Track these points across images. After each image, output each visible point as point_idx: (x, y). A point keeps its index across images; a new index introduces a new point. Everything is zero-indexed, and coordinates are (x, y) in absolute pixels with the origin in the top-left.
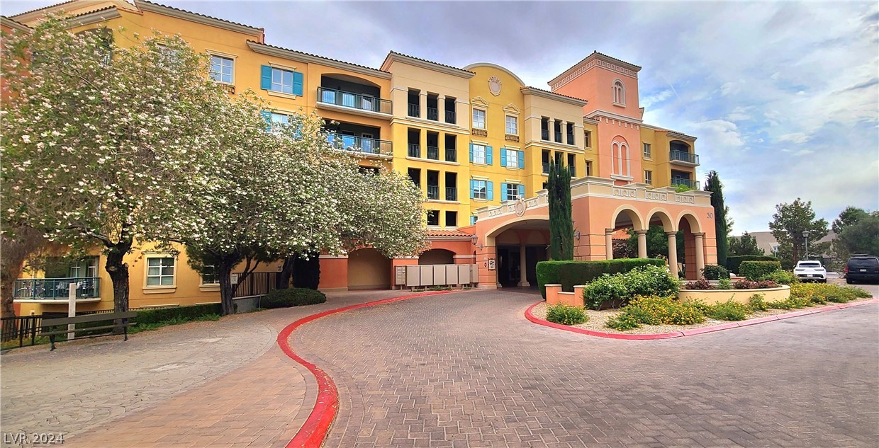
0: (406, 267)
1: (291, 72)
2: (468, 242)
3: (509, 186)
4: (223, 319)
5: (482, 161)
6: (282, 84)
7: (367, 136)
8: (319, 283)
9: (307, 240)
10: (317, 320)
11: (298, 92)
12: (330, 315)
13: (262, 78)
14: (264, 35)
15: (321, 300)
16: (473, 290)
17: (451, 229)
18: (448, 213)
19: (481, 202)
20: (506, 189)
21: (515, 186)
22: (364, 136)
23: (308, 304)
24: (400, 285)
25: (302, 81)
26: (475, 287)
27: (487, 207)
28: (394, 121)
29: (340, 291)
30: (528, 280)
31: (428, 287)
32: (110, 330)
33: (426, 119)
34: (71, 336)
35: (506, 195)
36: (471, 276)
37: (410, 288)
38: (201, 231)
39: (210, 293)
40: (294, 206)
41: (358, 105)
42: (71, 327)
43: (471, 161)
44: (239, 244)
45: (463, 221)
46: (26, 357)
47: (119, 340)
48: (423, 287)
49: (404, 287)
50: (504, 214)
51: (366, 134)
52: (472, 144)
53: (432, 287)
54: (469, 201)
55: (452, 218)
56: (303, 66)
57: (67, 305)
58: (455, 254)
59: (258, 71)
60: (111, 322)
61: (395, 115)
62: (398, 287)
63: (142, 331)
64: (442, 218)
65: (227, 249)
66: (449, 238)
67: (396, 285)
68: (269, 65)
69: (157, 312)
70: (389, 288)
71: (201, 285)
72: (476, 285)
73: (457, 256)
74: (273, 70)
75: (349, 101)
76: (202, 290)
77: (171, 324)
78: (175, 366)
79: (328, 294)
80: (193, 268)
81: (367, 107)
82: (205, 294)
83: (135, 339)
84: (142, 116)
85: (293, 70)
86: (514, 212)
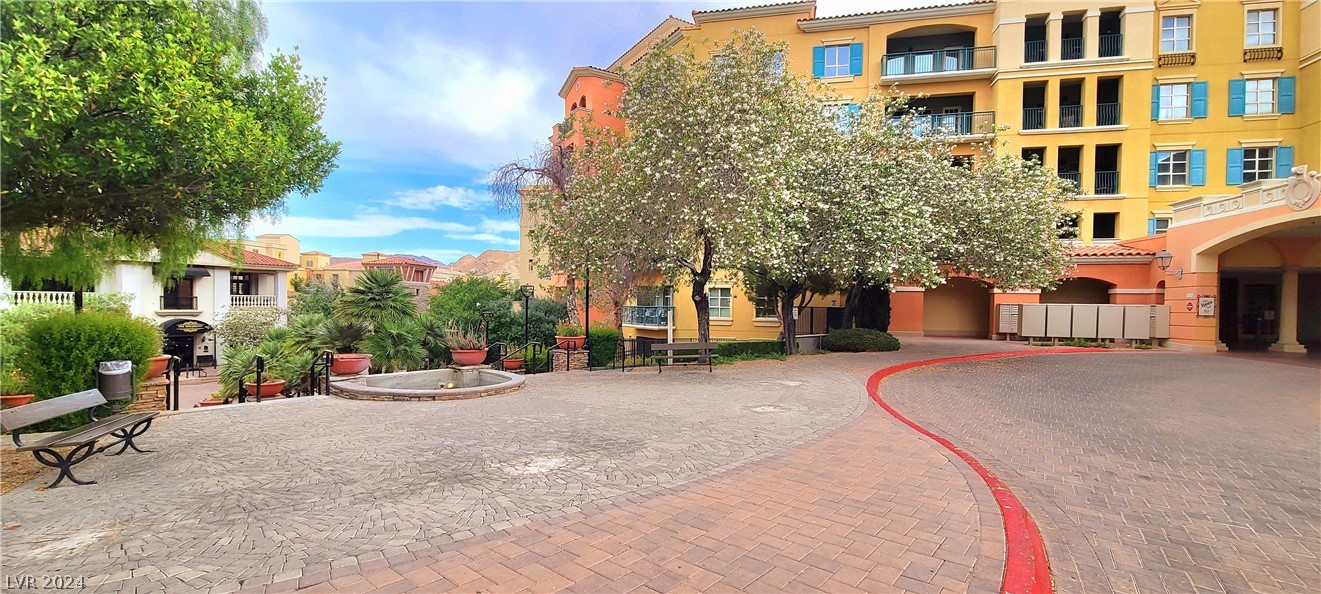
0: (1020, 307)
1: (848, 45)
2: (1145, 266)
3: (1249, 153)
4: (790, 359)
5: (1181, 113)
6: (837, 65)
7: (951, 111)
8: (889, 323)
9: (894, 265)
10: (901, 373)
11: (857, 71)
12: (915, 369)
13: (814, 64)
14: (816, 8)
15: (893, 346)
16: (1155, 350)
17: (1105, 244)
18: (1097, 217)
19: (1173, 191)
20: (1240, 159)
21: (1265, 152)
22: (947, 111)
23: (879, 351)
24: (1005, 334)
25: (861, 55)
26: (1160, 345)
27: (1200, 199)
28: (999, 77)
29: (911, 335)
30: (1300, 340)
31: (1060, 339)
32: (695, 359)
33: (1060, 61)
34: (670, 361)
35: (1240, 171)
36: (1152, 326)
37: (1027, 339)
38: (779, 257)
39: (768, 329)
40: (875, 219)
41: (938, 65)
42: (670, 353)
43: (1155, 117)
44: (810, 272)
45: (1132, 228)
46: (645, 376)
47: (704, 370)
48: (1050, 339)
49: (1014, 337)
50: (1246, 210)
51: (949, 108)
52: (1156, 87)
53: (1068, 340)
54: (1145, 191)
55: (1105, 225)
56: (863, 32)
57: (666, 331)
58: (1113, 286)
59: (810, 55)
60: (696, 352)
61: (1002, 66)
62: (1003, 336)
63: (721, 363)
64: (1087, 226)
65: (798, 278)
66: (1103, 259)
67: (998, 334)
68: (822, 45)
69: (730, 345)
70: (986, 336)
71: (755, 319)
72: (1161, 342)
73: (1118, 291)
74: (826, 49)
75: (924, 64)
76: (756, 324)
77: (743, 359)
78: (771, 409)
79: (902, 340)
80: (750, 299)
81: (951, 68)
82: (758, 329)
83: (718, 370)
84: (733, 129)
85: (850, 42)
86: (1283, 202)
